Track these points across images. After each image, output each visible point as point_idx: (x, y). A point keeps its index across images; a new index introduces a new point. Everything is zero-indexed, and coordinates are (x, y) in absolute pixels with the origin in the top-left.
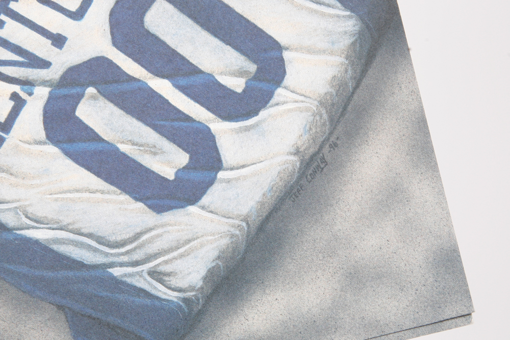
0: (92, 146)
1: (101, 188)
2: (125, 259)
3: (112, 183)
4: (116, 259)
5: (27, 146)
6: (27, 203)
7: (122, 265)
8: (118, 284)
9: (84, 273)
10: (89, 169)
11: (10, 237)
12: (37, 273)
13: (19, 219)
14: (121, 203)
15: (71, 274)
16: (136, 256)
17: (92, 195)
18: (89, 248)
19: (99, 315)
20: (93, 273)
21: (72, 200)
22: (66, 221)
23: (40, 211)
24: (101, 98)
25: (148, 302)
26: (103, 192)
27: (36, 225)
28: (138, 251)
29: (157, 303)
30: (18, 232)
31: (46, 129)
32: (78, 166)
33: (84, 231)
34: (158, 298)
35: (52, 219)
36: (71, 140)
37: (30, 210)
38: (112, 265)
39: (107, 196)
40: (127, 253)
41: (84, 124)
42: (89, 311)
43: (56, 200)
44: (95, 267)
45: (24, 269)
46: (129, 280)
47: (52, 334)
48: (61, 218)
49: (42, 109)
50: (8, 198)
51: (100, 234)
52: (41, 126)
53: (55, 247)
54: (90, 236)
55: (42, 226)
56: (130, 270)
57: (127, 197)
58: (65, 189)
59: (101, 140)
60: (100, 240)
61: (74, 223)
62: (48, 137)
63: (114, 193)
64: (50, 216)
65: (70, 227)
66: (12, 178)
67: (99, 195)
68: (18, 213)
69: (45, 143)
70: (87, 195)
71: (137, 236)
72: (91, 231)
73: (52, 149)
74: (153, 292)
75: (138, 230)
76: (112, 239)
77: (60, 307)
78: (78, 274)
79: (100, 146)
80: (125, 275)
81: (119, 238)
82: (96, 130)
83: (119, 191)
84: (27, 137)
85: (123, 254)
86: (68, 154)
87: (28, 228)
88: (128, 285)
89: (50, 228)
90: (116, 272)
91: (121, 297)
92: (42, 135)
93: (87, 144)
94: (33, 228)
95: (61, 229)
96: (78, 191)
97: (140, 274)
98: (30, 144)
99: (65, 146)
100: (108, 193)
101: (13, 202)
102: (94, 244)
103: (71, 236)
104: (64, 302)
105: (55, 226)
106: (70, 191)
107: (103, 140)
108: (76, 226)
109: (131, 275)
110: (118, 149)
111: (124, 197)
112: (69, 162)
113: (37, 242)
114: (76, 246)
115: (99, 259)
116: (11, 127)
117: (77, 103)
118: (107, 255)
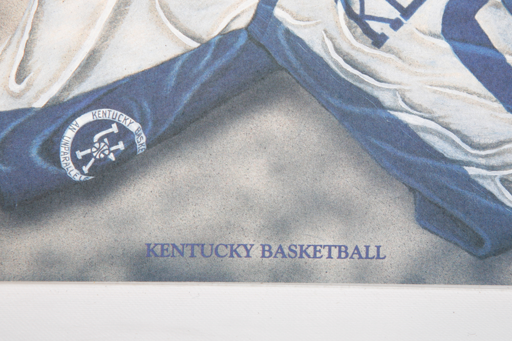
0: (482, 51)
1: (479, 91)
2: (483, 161)
3: (490, 90)
4: (474, 160)
5: (421, 35)
6: (407, 88)
7: (478, 166)
8: (470, 182)
9: (441, 165)
10: (473, 70)
11: (384, 115)
12: (399, 153)
13: (396, 101)
14: (494, 109)
15: (430, 162)
16: (493, 162)
17: (469, 96)
18: (453, 143)
19: (445, 205)
20: (449, 166)
21: (450, 96)
22: (438, 113)
23: (416, 98)
24: (503, 8)
25: (493, 205)
26: (479, 96)
27: (409, 110)
28: (497, 157)
29: (501, 208)
30: (392, 112)
31: (443, 24)
32: (463, 66)
33: (453, 127)
34: (502, 204)
35: (426, 109)
36: (464, 41)
37: (408, 95)
38: (469, 164)
39: (482, 101)
40: (486, 156)
41: (480, 27)
42: (437, 200)
43: (435, 92)
44: (453, 161)
45: (388, 148)
46: (480, 181)
47: (397, 212)
48: (434, 110)
49: (445, 5)
50: (391, 79)
51: (466, 133)
52: (440, 20)
53: (422, 135)
54: (456, 132)
55: (415, 112)
56: (484, 172)
57: (501, 106)
58: (446, 84)
59: (492, 47)
60: (465, 139)
61: (445, 117)
62: (443, 31)
63: (490, 99)
64: (425, 105)
65: (441, 120)
66: (400, 62)
67: (475, 98)
68: (396, 95)
69: (438, 37)
70: (465, 94)
71: (500, 144)
72: (459, 128)
73: (444, 44)
74: (500, 197)
75: (502, 139)
76: (476, 140)
77: (411, 189)
78: (437, 164)
79: (489, 53)
80: (479, 176)
81: (482, 142)
82: (490, 37)
83: (495, 99)
84: (424, 27)
85: (482, 157)
86: (457, 52)
87: (402, 111)
88: (479, 186)
89: (422, 116)
90: (472, 171)
91: (469, 195)
92: (438, 29)
93: (478, 48)
94: (407, 112)
95: (432, 120)
96: (457, 89)
97: (492, 179)
98: (424, 34)
99: (457, 44)
100: (485, 97)
101: (394, 83)
102: (458, 140)
103: (440, 128)
104: (416, 186)
105: (427, 115)
106: (449, 87)
107: (494, 48)
108: (446, 120)
109: (484, 177)
110: (504, 60)
111: (498, 106)
112: (456, 60)
113: (406, 126)
114: (441, 138)
115: (459, 156)
116: (412, 14)
117: (480, 7)
118: (467, 153)
